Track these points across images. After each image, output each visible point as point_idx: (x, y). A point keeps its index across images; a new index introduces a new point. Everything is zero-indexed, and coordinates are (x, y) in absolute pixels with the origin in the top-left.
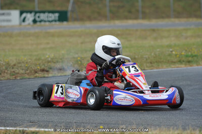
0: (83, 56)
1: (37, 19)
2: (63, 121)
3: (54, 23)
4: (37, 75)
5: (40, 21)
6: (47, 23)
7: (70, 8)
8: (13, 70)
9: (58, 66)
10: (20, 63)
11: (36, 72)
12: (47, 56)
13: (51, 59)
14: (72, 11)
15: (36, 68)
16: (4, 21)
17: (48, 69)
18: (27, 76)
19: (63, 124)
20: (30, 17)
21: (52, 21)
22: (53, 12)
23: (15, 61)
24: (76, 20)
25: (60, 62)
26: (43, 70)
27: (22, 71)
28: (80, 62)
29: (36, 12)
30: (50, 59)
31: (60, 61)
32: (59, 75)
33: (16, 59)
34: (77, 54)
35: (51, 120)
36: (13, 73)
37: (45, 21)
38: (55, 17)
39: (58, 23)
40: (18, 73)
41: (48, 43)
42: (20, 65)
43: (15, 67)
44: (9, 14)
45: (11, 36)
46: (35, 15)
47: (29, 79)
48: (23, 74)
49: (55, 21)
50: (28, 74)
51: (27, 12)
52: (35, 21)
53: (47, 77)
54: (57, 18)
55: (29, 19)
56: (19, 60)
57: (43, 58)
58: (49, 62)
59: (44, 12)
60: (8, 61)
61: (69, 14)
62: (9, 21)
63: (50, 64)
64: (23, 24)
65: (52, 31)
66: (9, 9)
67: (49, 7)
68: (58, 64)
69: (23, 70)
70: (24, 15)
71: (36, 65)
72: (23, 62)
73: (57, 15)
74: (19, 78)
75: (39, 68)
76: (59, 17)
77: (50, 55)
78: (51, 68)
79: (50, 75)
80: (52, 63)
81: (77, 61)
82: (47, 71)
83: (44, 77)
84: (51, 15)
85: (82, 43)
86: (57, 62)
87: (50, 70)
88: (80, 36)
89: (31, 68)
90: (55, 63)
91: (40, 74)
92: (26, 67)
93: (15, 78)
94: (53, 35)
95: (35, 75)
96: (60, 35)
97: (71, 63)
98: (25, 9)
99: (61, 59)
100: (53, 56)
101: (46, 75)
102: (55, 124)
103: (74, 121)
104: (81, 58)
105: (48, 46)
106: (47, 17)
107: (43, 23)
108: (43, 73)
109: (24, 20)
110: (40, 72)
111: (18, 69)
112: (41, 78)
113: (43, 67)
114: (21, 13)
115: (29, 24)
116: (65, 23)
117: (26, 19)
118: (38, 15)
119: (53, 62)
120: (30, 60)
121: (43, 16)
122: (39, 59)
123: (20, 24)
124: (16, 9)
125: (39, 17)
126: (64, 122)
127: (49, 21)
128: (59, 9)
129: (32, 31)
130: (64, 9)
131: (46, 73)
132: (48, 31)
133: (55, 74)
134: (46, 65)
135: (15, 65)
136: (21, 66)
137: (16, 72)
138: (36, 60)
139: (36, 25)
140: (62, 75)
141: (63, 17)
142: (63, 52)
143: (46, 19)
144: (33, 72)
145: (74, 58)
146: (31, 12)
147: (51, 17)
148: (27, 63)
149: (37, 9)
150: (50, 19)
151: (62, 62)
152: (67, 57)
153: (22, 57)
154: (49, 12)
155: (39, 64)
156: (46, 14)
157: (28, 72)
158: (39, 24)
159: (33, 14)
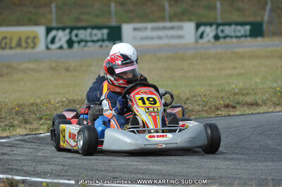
1: (220, 34)
2: (254, 177)
3: (243, 39)
4: (219, 112)
5: (224, 38)
6: (234, 40)
7: (266, 18)
8: (185, 106)
9: (249, 99)
10: (195, 96)
11: (218, 109)
12: (234, 86)
13: (239, 90)
14: (270, 23)
15: (217, 103)
16: (173, 37)
17: (234, 105)
18: (205, 115)
19: (255, 181)
20: (210, 31)
21: (241, 36)
22: (242, 24)
23: (188, 93)
24: (274, 34)
25: (251, 94)
26: (227, 106)
27: (197, 108)
28: (279, 94)
29: (218, 25)
30: (237, 90)
31: (252, 92)
32: (250, 112)
33: (190, 91)
34: (276, 82)
35: (238, 176)
37: (231, 37)
38: (245, 31)
39: (249, 39)
40: (192, 111)
41: (235, 68)
42: (195, 99)
43: (188, 101)
44: (181, 28)
45: (183, 59)
46: (217, 29)
47: (208, 118)
48: (199, 111)
49: (246, 36)
50: (206, 111)
51: (206, 24)
52: (217, 37)
53: (233, 116)
54: (248, 33)
55: (208, 35)
56: (194, 92)
57: (227, 89)
58: (236, 94)
59: (229, 24)
60: (179, 94)
61: (265, 26)
62: (180, 37)
63: (237, 97)
64: (201, 41)
65: (240, 50)
66: (181, 20)
67: (236, 17)
68: (248, 97)
69: (199, 105)
70: (202, 29)
71: (217, 98)
72: (199, 95)
73: (248, 28)
74: (193, 117)
75: (221, 102)
76: (251, 30)
77: (237, 84)
78: (239, 103)
79: (237, 113)
80: (240, 96)
81: (276, 93)
82: (234, 107)
83: (229, 116)
84: (239, 28)
86: (248, 94)
87: (238, 106)
88: (280, 57)
89: (211, 103)
90: (244, 95)
91: (223, 112)
92: (204, 101)
94: (242, 57)
95: (217, 113)
96: (252, 56)
97: (267, 95)
98: (204, 20)
99: (253, 90)
100: (242, 85)
101: (232, 113)
102: (243, 182)
103: (271, 177)
105: (235, 72)
106: (235, 31)
107: (228, 40)
108: (227, 110)
109: (201, 36)
110: (223, 109)
111: (192, 104)
112: (225, 116)
113: (227, 101)
114: (198, 26)
115: (209, 41)
116: (259, 39)
117: (205, 35)
118: (221, 28)
119: (241, 94)
120: (209, 92)
121: (228, 30)
122: (222, 91)
123: (197, 41)
124: (190, 20)
125: (222, 31)
126: (256, 179)
127: (237, 37)
128: (251, 19)
129: (213, 51)
130: (258, 19)
131: (232, 110)
132: (236, 50)
133: (245, 111)
134: (232, 99)
135: (188, 99)
136: (196, 101)
137: (190, 109)
138: (218, 91)
139: (218, 43)
140: (255, 112)
141: (257, 31)
142: (257, 80)
143: (233, 34)
144: (213, 108)
145: (271, 88)
146: (211, 25)
147: (239, 31)
148: (205, 95)
149: (219, 21)
150: (239, 34)
151: (255, 94)
152: (261, 86)
153: (198, 88)
154: (237, 24)
155: (222, 98)
156: (233, 27)
157: (206, 108)
158: (222, 40)
159: (214, 27)
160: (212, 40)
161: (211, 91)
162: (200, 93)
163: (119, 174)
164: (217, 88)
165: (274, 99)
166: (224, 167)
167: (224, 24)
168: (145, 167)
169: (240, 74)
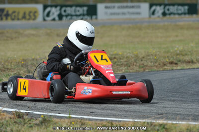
1: (167, 12)
2: (190, 113)
3: (183, 16)
4: (166, 67)
5: (170, 14)
6: (177, 16)
8: (142, 62)
9: (187, 58)
10: (149, 56)
11: (165, 65)
12: (176, 49)
13: (180, 51)
15: (164, 60)
16: (133, 13)
17: (176, 62)
18: (155, 69)
19: (191, 116)
20: (159, 10)
21: (181, 14)
22: (183, 5)
23: (144, 54)
25: (188, 55)
26: (171, 63)
27: (150, 64)
29: (166, 5)
30: (178, 52)
31: (189, 53)
32: (188, 68)
33: (145, 52)
36: (142, 65)
37: (174, 14)
38: (185, 9)
39: (187, 16)
40: (147, 66)
41: (177, 36)
42: (148, 58)
43: (144, 59)
44: (139, 7)
45: (140, 29)
46: (164, 8)
47: (157, 71)
48: (152, 66)
49: (185, 14)
50: (157, 66)
51: (156, 5)
52: (164, 14)
53: (175, 70)
54: (186, 11)
55: (158, 12)
56: (148, 53)
57: (171, 51)
58: (177, 54)
59: (173, 5)
60: (137, 54)
61: (198, 6)
62: (138, 13)
63: (178, 56)
64: (153, 17)
65: (181, 23)
66: (139, 1)
68: (186, 56)
69: (151, 62)
70: (154, 8)
71: (165, 57)
72: (152, 55)
73: (186, 7)
74: (147, 70)
75: (167, 60)
76: (188, 10)
77: (178, 47)
78: (179, 61)
79: (179, 68)
80: (181, 56)
82: (176, 64)
83: (173, 70)
84: (180, 7)
86: (186, 55)
87: (179, 63)
89: (160, 60)
90: (183, 55)
91: (168, 67)
92: (155, 59)
93: (144, 70)
94: (182, 28)
95: (164, 68)
96: (189, 28)
99: (190, 52)
100: (182, 48)
101: (175, 68)
105: (177, 39)
106: (177, 10)
107: (172, 16)
108: (171, 66)
109: (153, 13)
110: (168, 65)
111: (147, 61)
112: (169, 70)
113: (171, 60)
114: (151, 6)
115: (159, 17)
116: (195, 16)
117: (156, 12)
120: (158, 53)
121: (173, 9)
122: (168, 52)
123: (150, 17)
124: (145, 1)
125: (168, 10)
127: (179, 14)
128: (188, 2)
129: (161, 24)
131: (175, 65)
132: (178, 23)
133: (184, 66)
134: (175, 58)
135: (143, 57)
136: (149, 59)
137: (145, 64)
138: (165, 52)
139: (165, 18)
140: (191, 67)
142: (192, 45)
143: (176, 12)
144: (161, 64)
146: (160, 5)
147: (180, 10)
148: (156, 55)
149: (166, 2)
150: (180, 12)
152: (195, 49)
153: (151, 50)
154: (179, 5)
155: (168, 57)
156: (176, 7)
157: (157, 64)
158: (168, 16)
160: (161, 16)
161: (160, 52)
162: (152, 53)
164: (164, 50)
167: (170, 5)
169: (181, 41)
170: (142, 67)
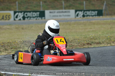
0: (111, 36)
1: (85, 15)
2: (99, 73)
3: (94, 17)
4: (85, 46)
5: (87, 16)
6: (91, 17)
7: (104, 8)
8: (71, 44)
10: (75, 40)
11: (84, 45)
12: (91, 36)
13: (93, 37)
14: (105, 10)
15: (84, 42)
16: (66, 16)
18: (79, 47)
19: (99, 74)
20: (81, 13)
21: (94, 16)
22: (94, 11)
23: (72, 39)
24: (107, 15)
26: (88, 44)
27: (76, 44)
28: (109, 39)
29: (84, 11)
30: (92, 37)
31: (98, 38)
32: (97, 46)
33: (73, 38)
34: (108, 34)
35: (92, 72)
36: (71, 45)
37: (89, 16)
38: (95, 13)
39: (97, 17)
40: (74, 46)
41: (91, 28)
42: (75, 41)
43: (72, 42)
44: (69, 12)
45: (70, 25)
46: (84, 12)
47: (80, 48)
48: (77, 46)
49: (95, 16)
50: (79, 46)
51: (79, 11)
52: (84, 16)
53: (90, 48)
54: (96, 14)
55: (80, 15)
56: (74, 38)
57: (88, 37)
58: (91, 39)
60: (68, 39)
61: (103, 12)
62: (69, 16)
63: (92, 40)
65: (93, 21)
66: (69, 9)
67: (92, 8)
68: (96, 40)
69: (76, 43)
70: (78, 12)
71: (84, 41)
72: (77, 39)
73: (96, 12)
74: (74, 48)
75: (86, 42)
76: (97, 13)
77: (92, 35)
78: (93, 43)
79: (92, 47)
80: (93, 40)
82: (91, 44)
83: (89, 48)
85: (111, 28)
86: (96, 39)
87: (92, 44)
88: (109, 24)
89: (81, 42)
90: (95, 39)
91: (86, 46)
92: (79, 42)
93: (72, 48)
94: (94, 24)
96: (98, 24)
97: (104, 40)
98: (78, 9)
99: (99, 37)
100: (94, 35)
101: (90, 47)
102: (95, 75)
103: (106, 73)
104: (110, 36)
105: (91, 30)
107: (88, 17)
108: (88, 45)
109: (77, 15)
110: (86, 45)
111: (74, 43)
112: (87, 48)
113: (88, 42)
114: (76, 11)
115: (81, 17)
117: (79, 15)
119: (94, 39)
120: (80, 38)
121: (88, 13)
122: (86, 38)
123: (75, 17)
124: (73, 9)
125: (86, 13)
127: (92, 16)
128: (98, 9)
129: (82, 22)
130: (100, 9)
131: (90, 45)
132: (91, 21)
133: (95, 46)
134: (90, 41)
135: (72, 41)
136: (75, 42)
138: (84, 38)
139: (84, 18)
140: (99, 46)
141: (100, 13)
142: (100, 33)
143: (90, 15)
144: (82, 44)
145: (106, 36)
146: (81, 11)
147: (93, 13)
148: (79, 39)
149: (85, 9)
150: (93, 15)
151: (99, 39)
152: (102, 36)
153: (76, 36)
154: (92, 10)
155: (86, 40)
156: (90, 12)
157: (79, 45)
158: (86, 17)
159: (83, 12)
160: (82, 17)
161: (81, 38)
162: (77, 38)
163: (44, 71)
164: (84, 36)
165: (107, 41)
166: (87, 68)
167: (87, 11)
168: (54, 68)
169: (93, 31)
170: (71, 46)
